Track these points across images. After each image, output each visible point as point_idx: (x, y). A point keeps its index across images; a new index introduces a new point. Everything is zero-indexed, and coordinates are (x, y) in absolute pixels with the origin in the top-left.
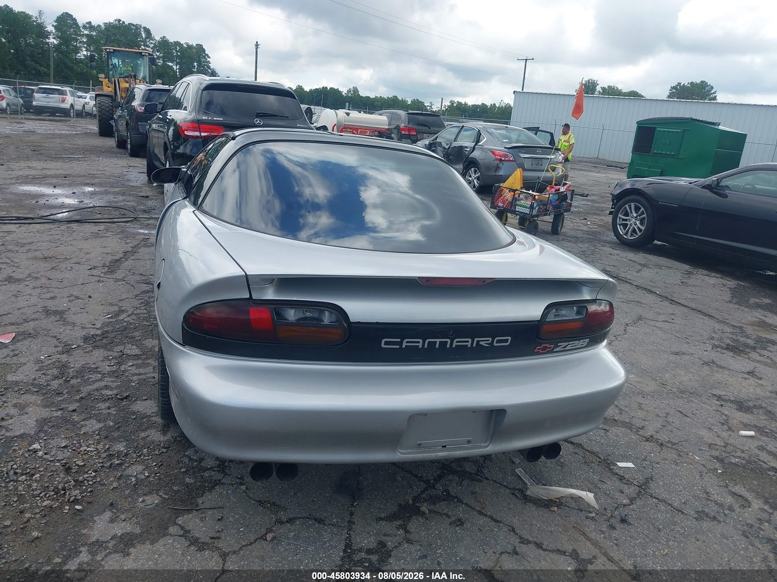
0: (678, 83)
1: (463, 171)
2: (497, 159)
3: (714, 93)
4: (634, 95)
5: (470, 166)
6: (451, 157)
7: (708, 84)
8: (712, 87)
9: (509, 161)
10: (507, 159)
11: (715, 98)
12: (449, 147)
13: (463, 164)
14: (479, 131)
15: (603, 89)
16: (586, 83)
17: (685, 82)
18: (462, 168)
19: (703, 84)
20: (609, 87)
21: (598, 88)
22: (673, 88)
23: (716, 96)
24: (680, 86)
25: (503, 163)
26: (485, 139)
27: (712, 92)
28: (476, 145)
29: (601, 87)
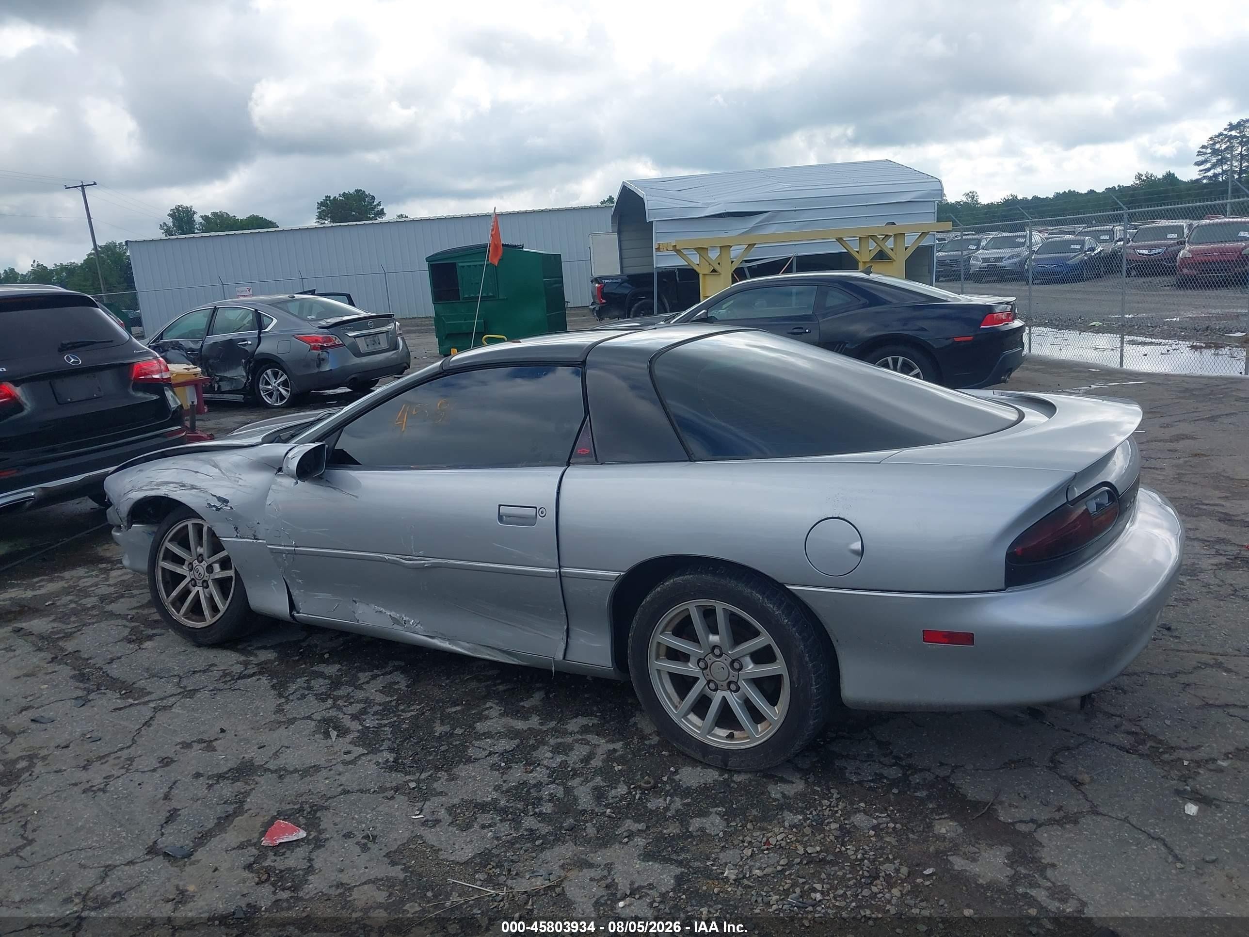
0: (326, 197)
1: (248, 379)
2: (315, 348)
3: (379, 204)
4: (257, 222)
5: (262, 368)
6: (211, 361)
7: (367, 193)
8: (373, 198)
9: (335, 346)
10: (330, 344)
11: (381, 213)
12: (202, 346)
13: (245, 368)
14: (256, 310)
15: (206, 218)
16: (174, 213)
17: (335, 193)
18: (244, 374)
19: (360, 195)
20: (214, 214)
21: (197, 218)
22: (321, 204)
23: (382, 209)
24: (330, 200)
25: (328, 351)
26: (275, 321)
27: (375, 203)
28: (260, 333)
29: (202, 217)
